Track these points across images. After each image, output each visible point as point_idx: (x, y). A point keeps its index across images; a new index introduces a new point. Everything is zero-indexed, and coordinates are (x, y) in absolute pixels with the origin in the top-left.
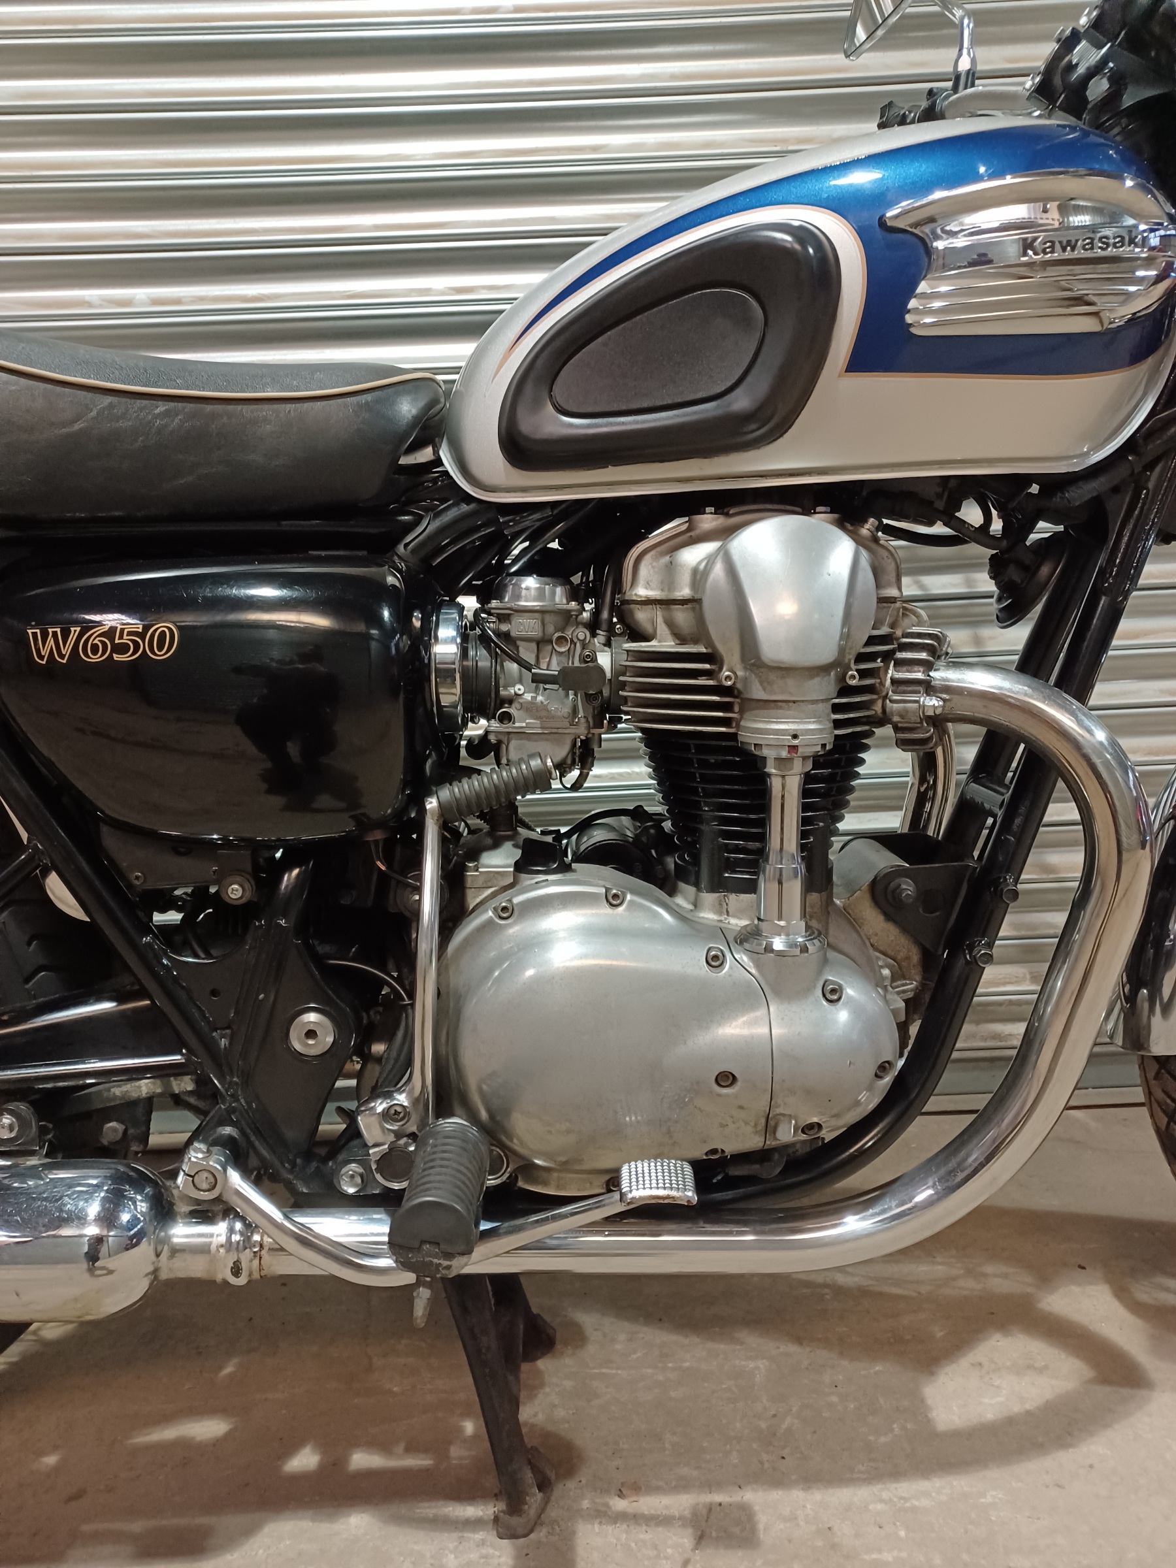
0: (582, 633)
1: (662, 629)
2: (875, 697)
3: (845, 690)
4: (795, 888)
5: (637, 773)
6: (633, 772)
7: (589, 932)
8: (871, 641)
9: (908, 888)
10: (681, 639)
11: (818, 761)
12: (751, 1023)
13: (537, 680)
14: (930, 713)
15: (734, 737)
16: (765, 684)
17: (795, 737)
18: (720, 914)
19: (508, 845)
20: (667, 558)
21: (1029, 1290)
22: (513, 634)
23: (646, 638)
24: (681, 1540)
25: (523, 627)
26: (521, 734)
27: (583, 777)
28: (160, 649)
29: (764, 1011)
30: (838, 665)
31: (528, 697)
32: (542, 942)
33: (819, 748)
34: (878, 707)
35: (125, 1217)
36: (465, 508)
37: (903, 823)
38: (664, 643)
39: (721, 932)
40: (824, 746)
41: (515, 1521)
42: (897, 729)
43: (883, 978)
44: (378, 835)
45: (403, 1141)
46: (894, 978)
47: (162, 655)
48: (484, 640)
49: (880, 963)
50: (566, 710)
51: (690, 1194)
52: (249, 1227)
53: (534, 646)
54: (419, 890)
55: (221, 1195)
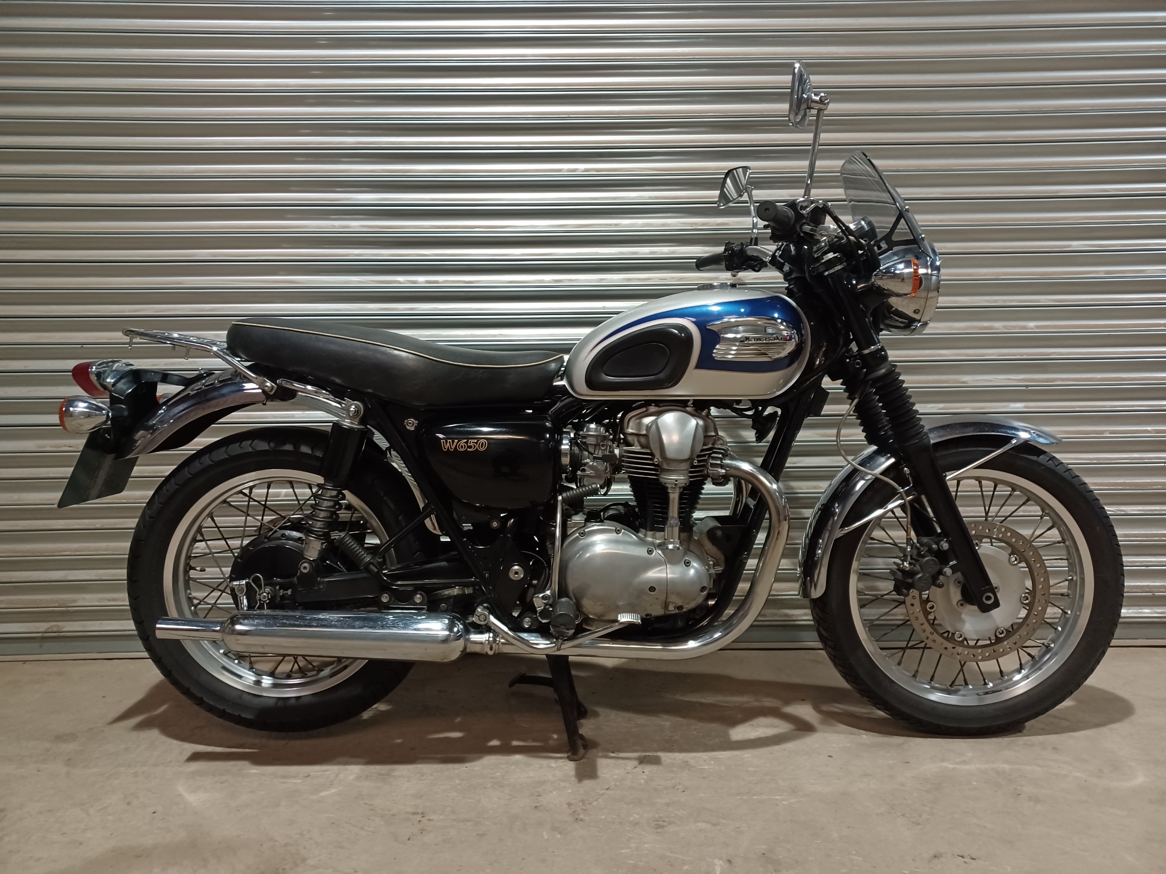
0: (610, 443)
1: (636, 443)
2: (704, 468)
3: (693, 467)
4: (676, 530)
5: (626, 489)
6: (624, 488)
7: (610, 541)
8: (702, 450)
9: (719, 533)
10: (643, 447)
11: (685, 488)
12: (660, 571)
13: (595, 458)
14: (721, 474)
15: (658, 479)
16: (668, 464)
17: (676, 481)
18: (653, 538)
19: (581, 513)
20: (638, 421)
21: (779, 706)
22: (587, 443)
23: (631, 445)
24: (636, 763)
25: (591, 441)
26: (588, 476)
27: (608, 491)
28: (482, 447)
29: (665, 567)
30: (690, 459)
31: (591, 463)
32: (592, 544)
33: (684, 485)
34: (706, 472)
35: (456, 630)
36: (571, 399)
37: (730, 513)
38: (636, 448)
39: (653, 544)
40: (686, 484)
41: (575, 757)
42: (712, 478)
43: (710, 565)
44: (541, 508)
45: (547, 607)
46: (714, 565)
47: (482, 449)
48: (577, 445)
49: (709, 560)
50: (603, 468)
51: (639, 621)
52: (496, 635)
53: (593, 447)
54: (555, 527)
55: (487, 623)
